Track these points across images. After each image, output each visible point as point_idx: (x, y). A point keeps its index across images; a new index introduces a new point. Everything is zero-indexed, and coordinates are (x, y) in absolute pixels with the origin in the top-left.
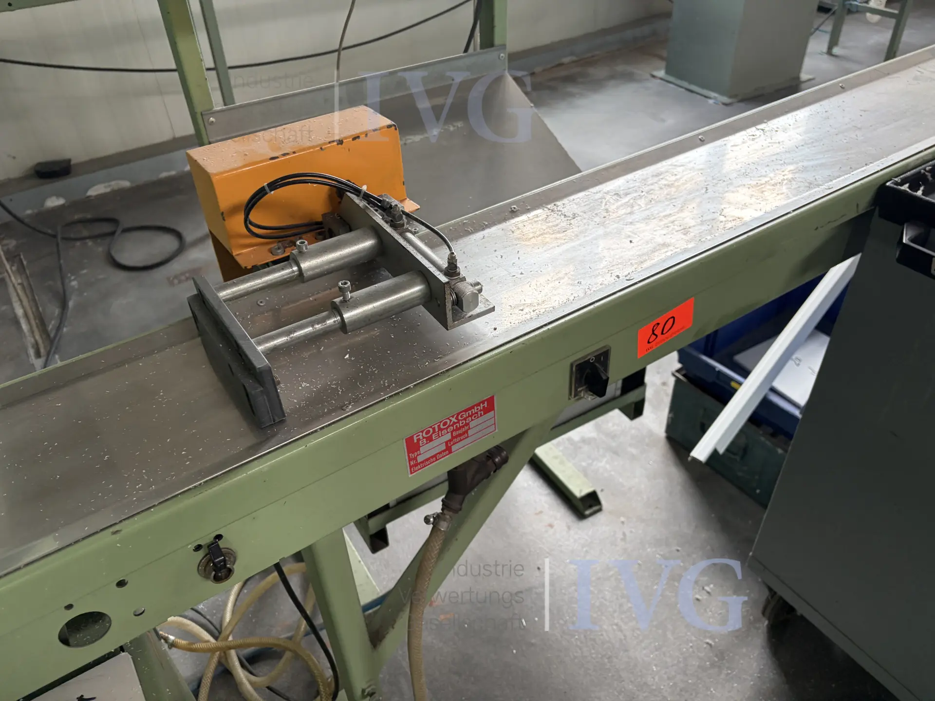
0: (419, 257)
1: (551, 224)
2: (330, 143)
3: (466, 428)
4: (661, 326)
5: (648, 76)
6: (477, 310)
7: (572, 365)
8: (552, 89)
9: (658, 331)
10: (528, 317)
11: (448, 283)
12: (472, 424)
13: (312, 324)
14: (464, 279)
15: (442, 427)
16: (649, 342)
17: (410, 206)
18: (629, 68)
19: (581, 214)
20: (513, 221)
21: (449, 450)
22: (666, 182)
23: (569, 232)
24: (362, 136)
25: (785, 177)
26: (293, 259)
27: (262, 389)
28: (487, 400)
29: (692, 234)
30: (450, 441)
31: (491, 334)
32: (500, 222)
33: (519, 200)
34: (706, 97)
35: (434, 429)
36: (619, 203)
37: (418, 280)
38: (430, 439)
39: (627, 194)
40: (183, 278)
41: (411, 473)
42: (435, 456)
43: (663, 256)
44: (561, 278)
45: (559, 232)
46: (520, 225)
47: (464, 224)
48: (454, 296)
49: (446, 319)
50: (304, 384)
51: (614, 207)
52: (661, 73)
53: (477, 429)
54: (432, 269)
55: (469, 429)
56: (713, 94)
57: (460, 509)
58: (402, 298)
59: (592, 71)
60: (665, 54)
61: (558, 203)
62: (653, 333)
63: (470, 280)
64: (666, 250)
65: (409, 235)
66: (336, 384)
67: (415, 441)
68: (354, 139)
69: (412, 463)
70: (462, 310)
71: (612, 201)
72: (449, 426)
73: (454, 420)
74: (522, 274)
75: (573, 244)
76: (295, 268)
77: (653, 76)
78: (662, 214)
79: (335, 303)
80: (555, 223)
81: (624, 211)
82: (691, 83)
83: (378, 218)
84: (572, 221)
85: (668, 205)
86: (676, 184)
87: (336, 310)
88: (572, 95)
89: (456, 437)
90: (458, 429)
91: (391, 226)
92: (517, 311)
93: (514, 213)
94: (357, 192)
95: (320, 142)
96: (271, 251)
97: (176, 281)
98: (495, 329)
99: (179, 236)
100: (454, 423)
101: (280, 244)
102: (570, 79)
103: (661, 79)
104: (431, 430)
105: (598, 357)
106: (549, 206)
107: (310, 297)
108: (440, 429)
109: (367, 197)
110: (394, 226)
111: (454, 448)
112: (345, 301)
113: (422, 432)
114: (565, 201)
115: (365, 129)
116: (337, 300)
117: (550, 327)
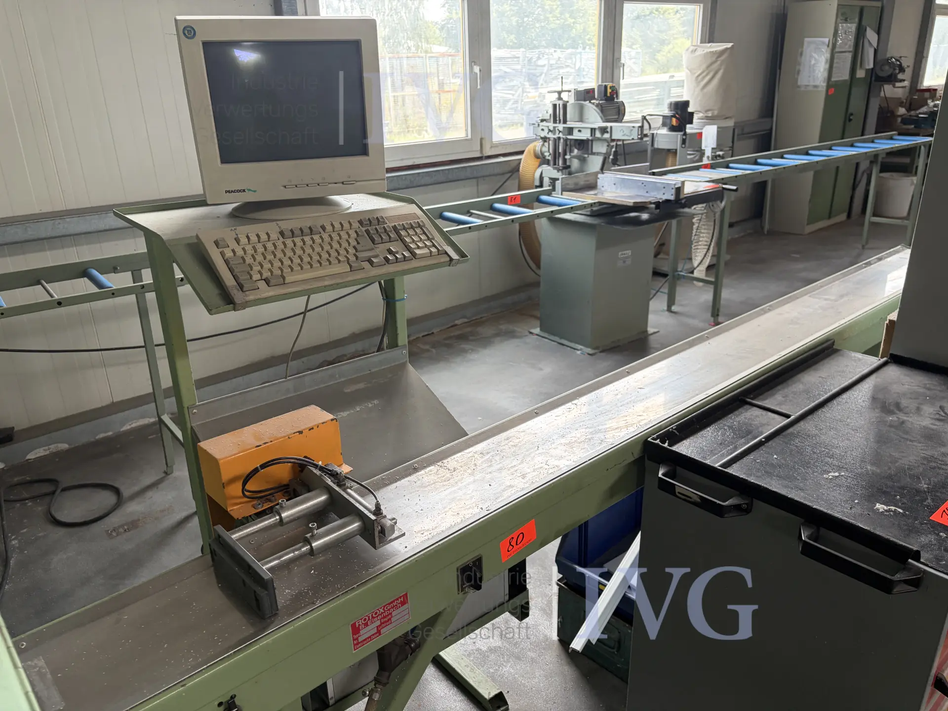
0: (357, 505)
1: (439, 476)
2: (294, 433)
3: (390, 616)
4: (515, 540)
5: (528, 334)
6: (394, 536)
7: (457, 569)
8: (449, 346)
9: (513, 543)
10: (426, 538)
11: (376, 519)
12: (393, 614)
13: (293, 551)
14: (385, 517)
15: (374, 616)
16: (508, 551)
17: (345, 469)
18: (511, 327)
19: (459, 468)
20: (415, 475)
21: (379, 632)
22: (513, 444)
23: (451, 481)
24: (315, 428)
25: (587, 437)
26: (276, 511)
27: (266, 592)
28: (403, 596)
29: (527, 479)
30: (379, 626)
31: (403, 550)
32: (406, 476)
33: (419, 461)
34: (575, 349)
35: (369, 617)
36: (483, 459)
37: (357, 519)
38: (366, 625)
39: (488, 453)
40: (121, 530)
41: (355, 650)
42: (370, 637)
43: (509, 494)
44: (446, 512)
45: (445, 481)
46: (420, 478)
47: (383, 479)
48: (380, 528)
49: (375, 542)
50: (287, 591)
51: (480, 462)
52: (537, 331)
53: (398, 617)
54: (366, 512)
55: (392, 617)
56: (580, 347)
57: (388, 683)
58: (348, 531)
59: (480, 329)
60: (538, 314)
61: (444, 461)
62: (510, 544)
63: (389, 517)
64: (511, 489)
65: (349, 491)
66: (308, 590)
67: (357, 626)
68: (310, 430)
69: (355, 642)
70: (385, 536)
71: (478, 458)
72: (379, 615)
73: (382, 610)
74: (422, 510)
75: (453, 489)
76: (278, 517)
77: (531, 333)
78: (510, 466)
79: (306, 537)
80: (442, 475)
81: (486, 465)
82: (561, 338)
83: (329, 481)
84: (453, 473)
85: (514, 459)
86: (520, 444)
87: (308, 542)
88: (465, 351)
89: (383, 623)
90: (384, 617)
91: (337, 486)
92: (419, 535)
93: (416, 470)
94: (316, 466)
95: (288, 433)
96: (254, 507)
97: (114, 534)
98: (406, 547)
99: (117, 491)
100: (382, 613)
101: (259, 502)
102: (463, 338)
103: (537, 335)
104: (367, 618)
105: (474, 562)
106: (438, 464)
107: (284, 535)
108: (373, 617)
109: (322, 469)
110: (339, 485)
111: (382, 631)
112: (312, 536)
113: (361, 619)
114: (449, 459)
115: (316, 423)
116: (308, 535)
117: (440, 543)
